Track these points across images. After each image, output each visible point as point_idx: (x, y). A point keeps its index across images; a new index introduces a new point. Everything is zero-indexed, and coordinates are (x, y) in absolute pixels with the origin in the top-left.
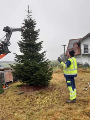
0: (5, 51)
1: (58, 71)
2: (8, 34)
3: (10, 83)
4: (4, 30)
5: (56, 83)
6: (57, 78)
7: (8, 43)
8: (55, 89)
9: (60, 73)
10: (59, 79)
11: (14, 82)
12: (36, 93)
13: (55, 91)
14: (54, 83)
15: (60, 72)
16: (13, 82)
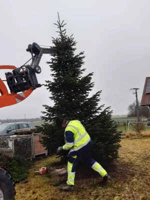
0: (32, 82)
1: (130, 134)
2: (35, 56)
3: (41, 157)
4: (28, 50)
5: (132, 160)
6: (131, 149)
7: (37, 68)
8: (133, 175)
9: (135, 138)
10: (136, 151)
11: (49, 155)
12: (91, 183)
13: (135, 180)
14: (127, 161)
15: (133, 137)
16: (46, 154)
